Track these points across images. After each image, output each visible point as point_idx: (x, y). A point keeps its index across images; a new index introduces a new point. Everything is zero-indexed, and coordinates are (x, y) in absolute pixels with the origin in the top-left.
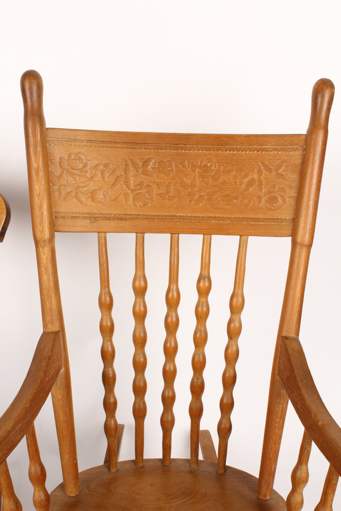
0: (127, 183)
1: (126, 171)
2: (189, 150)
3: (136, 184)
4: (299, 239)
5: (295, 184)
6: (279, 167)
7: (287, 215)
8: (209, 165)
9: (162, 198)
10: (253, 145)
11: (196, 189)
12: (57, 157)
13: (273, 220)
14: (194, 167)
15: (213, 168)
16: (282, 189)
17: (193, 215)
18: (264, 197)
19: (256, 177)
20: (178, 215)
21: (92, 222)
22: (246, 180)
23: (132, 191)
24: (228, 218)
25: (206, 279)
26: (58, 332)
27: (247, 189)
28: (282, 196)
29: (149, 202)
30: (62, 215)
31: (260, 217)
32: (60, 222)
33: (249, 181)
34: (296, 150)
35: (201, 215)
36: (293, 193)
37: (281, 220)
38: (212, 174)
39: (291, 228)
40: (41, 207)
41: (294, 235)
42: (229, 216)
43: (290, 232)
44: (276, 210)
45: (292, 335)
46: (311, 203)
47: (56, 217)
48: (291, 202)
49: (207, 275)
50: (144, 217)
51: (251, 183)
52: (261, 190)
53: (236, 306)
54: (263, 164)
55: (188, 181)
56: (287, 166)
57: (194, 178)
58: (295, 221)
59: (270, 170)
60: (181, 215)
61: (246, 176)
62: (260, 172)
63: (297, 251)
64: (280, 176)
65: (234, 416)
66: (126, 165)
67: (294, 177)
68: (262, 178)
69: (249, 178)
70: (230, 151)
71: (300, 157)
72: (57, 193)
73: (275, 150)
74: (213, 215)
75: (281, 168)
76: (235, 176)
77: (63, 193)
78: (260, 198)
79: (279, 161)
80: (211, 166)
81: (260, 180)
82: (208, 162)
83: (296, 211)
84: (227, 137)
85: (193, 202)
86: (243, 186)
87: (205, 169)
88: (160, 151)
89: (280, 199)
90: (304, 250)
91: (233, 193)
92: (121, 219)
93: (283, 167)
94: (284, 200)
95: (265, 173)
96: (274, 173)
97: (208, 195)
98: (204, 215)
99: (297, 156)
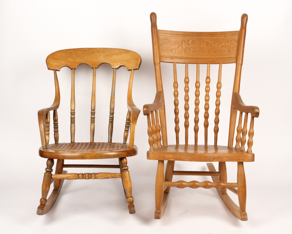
0: (182, 47)
1: (182, 43)
2: (202, 37)
3: (185, 48)
4: (238, 63)
5: (236, 46)
6: (231, 41)
7: (234, 56)
9: (194, 52)
10: (223, 35)
11: (205, 49)
12: (161, 39)
13: (230, 58)
14: (204, 42)
16: (232, 48)
18: (227, 51)
19: (224, 45)
20: (199, 57)
21: (171, 59)
22: (221, 46)
23: (184, 50)
24: (215, 58)
25: (209, 78)
26: (161, 91)
27: (221, 48)
28: (232, 50)
29: (190, 53)
30: (163, 56)
35: (207, 57)
36: (236, 49)
37: (232, 58)
38: (210, 44)
39: (235, 59)
40: (156, 53)
41: (236, 62)
42: (215, 57)
44: (231, 54)
45: (237, 92)
46: (241, 51)
47: (161, 57)
48: (235, 52)
50: (188, 58)
51: (222, 47)
52: (226, 49)
53: (219, 87)
54: (226, 40)
55: (202, 47)
56: (234, 41)
57: (204, 46)
58: (237, 58)
59: (228, 42)
61: (221, 44)
62: (225, 43)
63: (238, 66)
64: (232, 44)
65: (219, 125)
66: (182, 42)
67: (236, 44)
69: (222, 45)
70: (215, 37)
71: (238, 38)
72: (161, 49)
73: (230, 36)
74: (210, 57)
76: (217, 45)
77: (163, 49)
78: (225, 51)
79: (231, 39)
80: (210, 42)
81: (225, 46)
82: (208, 41)
83: (237, 54)
84: (214, 33)
85: (204, 53)
86: (220, 48)
87: (208, 43)
88: (193, 37)
89: (232, 51)
90: (240, 65)
91: (217, 50)
94: (233, 51)
96: (230, 43)
97: (208, 51)
98: (208, 57)
99: (236, 37)
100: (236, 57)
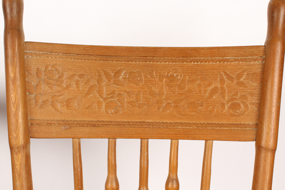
1: (99, 81)
2: (157, 62)
3: (108, 93)
4: (263, 143)
5: (257, 92)
6: (239, 76)
7: (251, 121)
8: (175, 75)
9: (132, 105)
10: (215, 56)
11: (164, 97)
13: (237, 125)
14: (161, 77)
15: (179, 78)
16: (244, 97)
17: (161, 122)
18: (227, 104)
19: (219, 86)
20: (147, 121)
21: (67, 129)
22: (210, 88)
23: (104, 99)
24: (195, 124)
25: (175, 182)
27: (211, 96)
28: (243, 103)
29: (121, 109)
30: (38, 122)
31: (224, 122)
32: (35, 128)
33: (212, 89)
34: (256, 60)
35: (168, 121)
36: (255, 100)
37: (245, 126)
38: (178, 83)
39: (254, 132)
40: (16, 115)
41: (258, 139)
42: (194, 122)
43: (254, 137)
44: (239, 116)
46: (274, 109)
47: (31, 124)
48: (253, 109)
49: (175, 177)
50: (116, 123)
51: (214, 91)
52: (224, 97)
54: (226, 73)
55: (156, 90)
56: (248, 74)
57: (162, 87)
59: (231, 79)
60: (150, 121)
61: (210, 85)
62: (222, 81)
63: (263, 155)
64: (241, 84)
66: (99, 76)
67: (255, 85)
68: (224, 86)
69: (213, 86)
70: (194, 62)
71: (260, 66)
72: (33, 102)
73: (236, 60)
74: (180, 121)
75: (242, 77)
76: (199, 85)
77: (40, 102)
78: (223, 105)
79: (241, 70)
80: (177, 76)
81: (222, 88)
82: (174, 73)
83: (259, 117)
84: (192, 50)
85: (161, 109)
86: (207, 94)
87: (172, 79)
88: (130, 62)
89: (242, 106)
90: (269, 154)
91: (198, 101)
92: (94, 126)
93: (244, 76)
94: (246, 106)
95: (227, 81)
96: (235, 81)
97: (174, 102)
98: (172, 121)
99: (257, 65)
100: (257, 124)
